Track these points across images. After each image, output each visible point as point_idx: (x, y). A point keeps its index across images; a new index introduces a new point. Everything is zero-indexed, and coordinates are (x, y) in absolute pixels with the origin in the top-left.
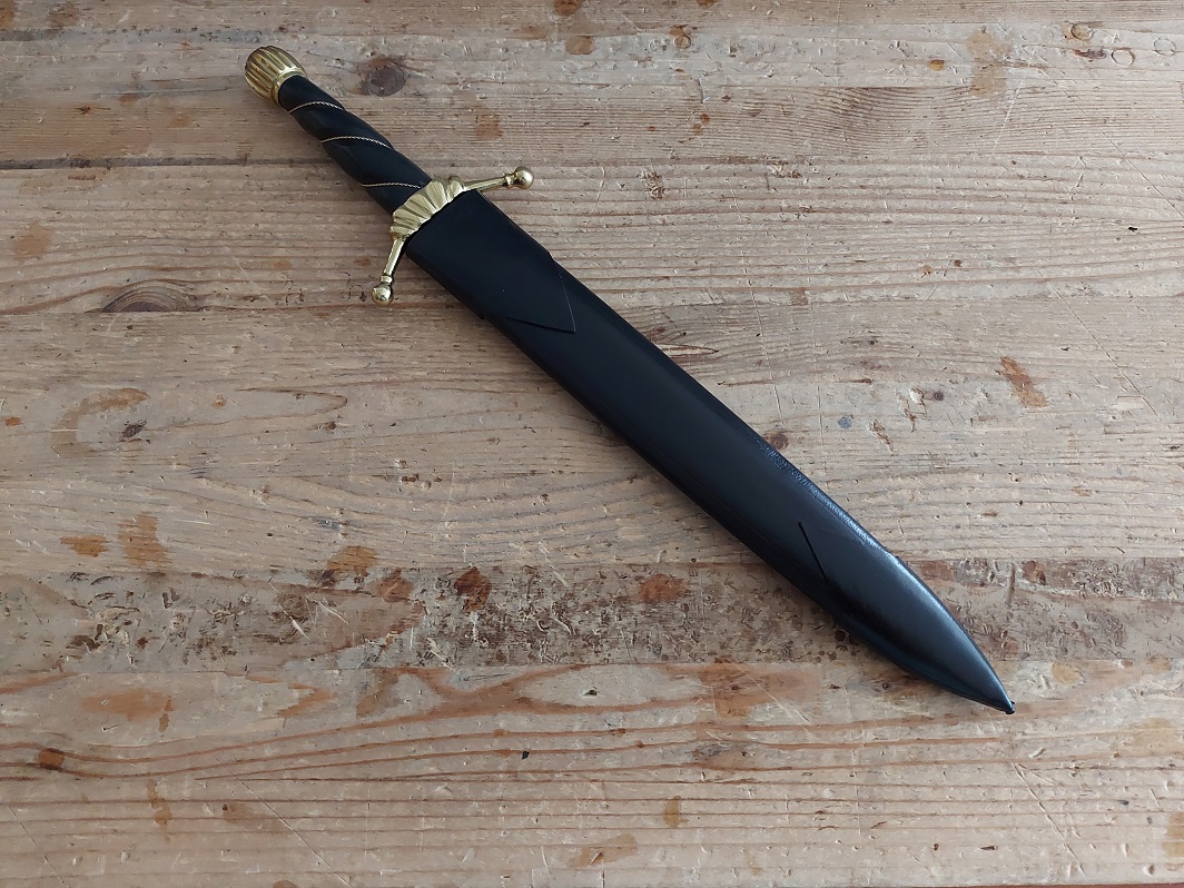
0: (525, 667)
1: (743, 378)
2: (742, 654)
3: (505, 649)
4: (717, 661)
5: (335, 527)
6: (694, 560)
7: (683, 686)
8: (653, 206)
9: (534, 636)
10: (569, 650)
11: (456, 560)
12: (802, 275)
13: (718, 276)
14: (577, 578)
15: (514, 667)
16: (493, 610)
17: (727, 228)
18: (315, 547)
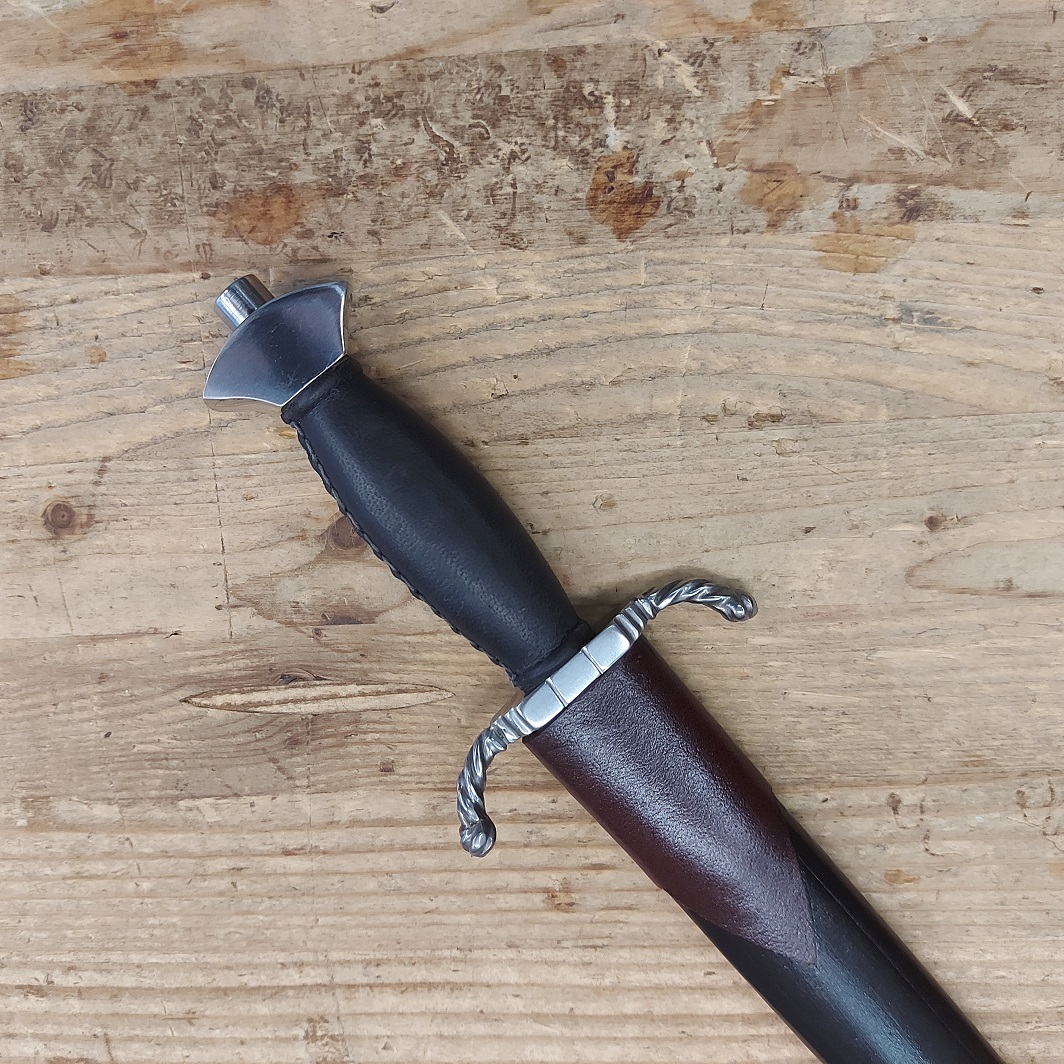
0: (510, 47)
1: (130, 647)
2: (109, 101)
3: (551, 80)
4: (152, 83)
5: (906, 313)
6: (205, 277)
7: (213, 30)
8: (326, 1004)
9: (496, 111)
10: (428, 87)
11: (660, 254)
12: (35, 858)
13: (190, 856)
14: (422, 229)
15: (532, 46)
16: (581, 157)
17: (179, 957)
18: (942, 270)
